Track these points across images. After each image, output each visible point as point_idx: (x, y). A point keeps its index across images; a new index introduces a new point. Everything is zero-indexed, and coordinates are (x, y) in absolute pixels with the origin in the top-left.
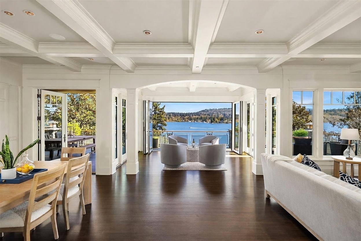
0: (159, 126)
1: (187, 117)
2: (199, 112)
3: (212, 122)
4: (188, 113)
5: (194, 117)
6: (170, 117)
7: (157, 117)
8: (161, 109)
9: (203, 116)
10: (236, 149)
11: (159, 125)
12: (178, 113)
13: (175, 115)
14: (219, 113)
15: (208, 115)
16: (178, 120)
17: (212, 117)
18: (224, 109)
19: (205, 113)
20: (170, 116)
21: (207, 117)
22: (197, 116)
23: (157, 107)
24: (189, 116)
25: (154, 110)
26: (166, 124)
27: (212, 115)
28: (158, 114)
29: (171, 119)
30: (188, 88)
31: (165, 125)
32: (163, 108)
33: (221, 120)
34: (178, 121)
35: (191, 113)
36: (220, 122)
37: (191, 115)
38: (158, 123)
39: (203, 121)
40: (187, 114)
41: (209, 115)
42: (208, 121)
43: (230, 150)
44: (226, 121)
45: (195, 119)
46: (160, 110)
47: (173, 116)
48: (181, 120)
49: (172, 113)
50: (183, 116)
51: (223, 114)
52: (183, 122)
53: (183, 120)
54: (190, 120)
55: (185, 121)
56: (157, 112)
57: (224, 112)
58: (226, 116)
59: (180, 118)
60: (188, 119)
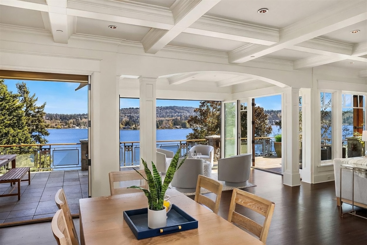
0: (36, 136)
1: (72, 121)
4: (73, 114)
5: (84, 120)
7: (32, 122)
8: (39, 108)
12: (56, 115)
14: (123, 115)
16: (56, 125)
18: (130, 108)
24: (76, 120)
25: (26, 110)
28: (33, 116)
31: (47, 134)
32: (43, 107)
33: (126, 125)
34: (57, 128)
35: (78, 115)
36: (124, 128)
37: (79, 118)
38: (33, 130)
40: (71, 117)
44: (134, 126)
45: (85, 124)
46: (37, 110)
47: (48, 119)
48: (62, 125)
50: (66, 119)
51: (128, 117)
52: (66, 128)
53: (65, 125)
54: (78, 126)
55: (69, 127)
56: (31, 113)
57: (130, 113)
58: (133, 119)
59: (61, 123)
60: (74, 124)
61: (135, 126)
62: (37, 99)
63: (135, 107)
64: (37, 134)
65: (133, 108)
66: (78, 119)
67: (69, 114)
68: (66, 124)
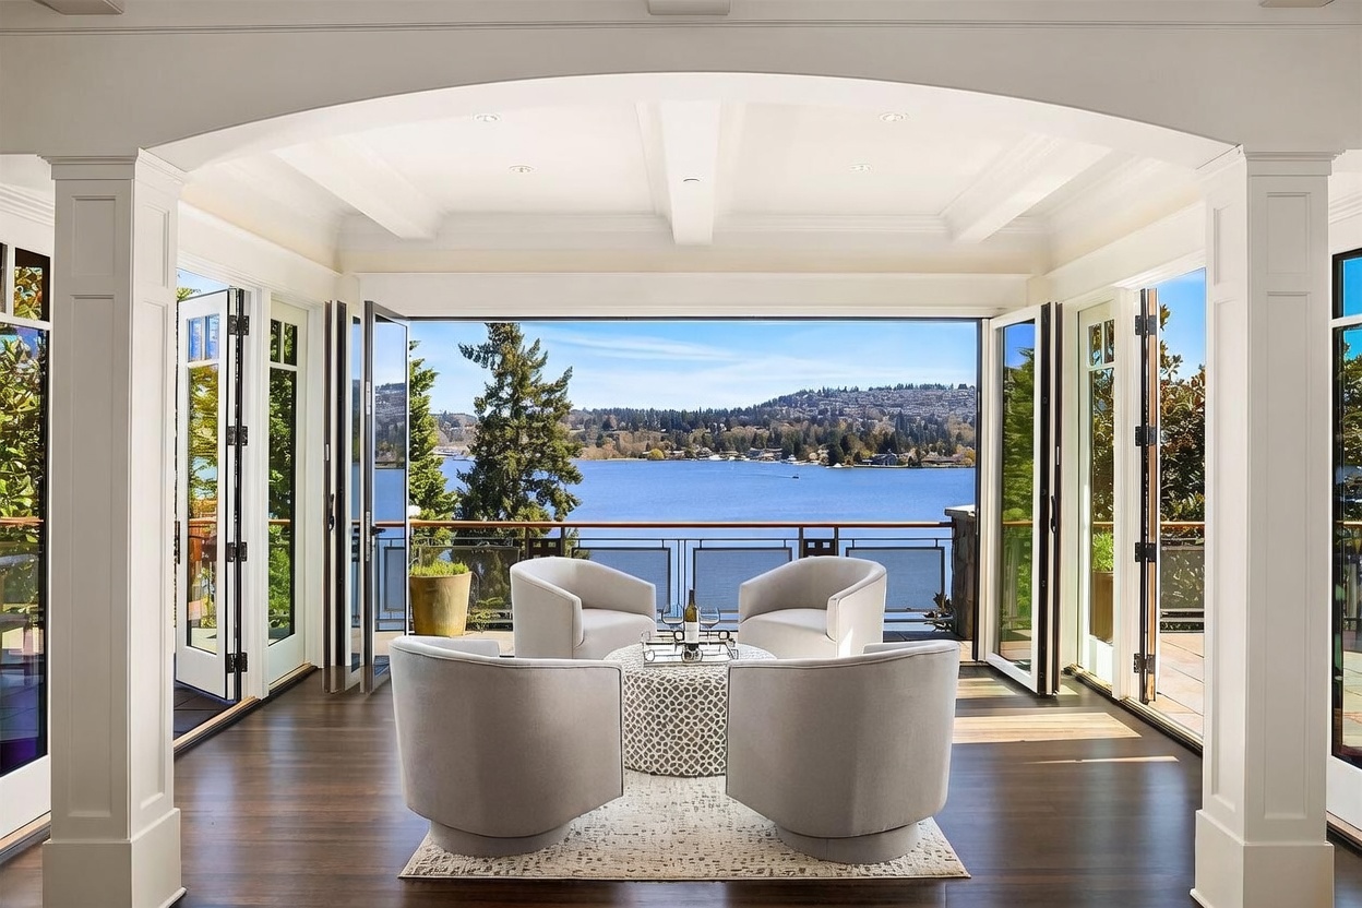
0: (539, 484)
1: (697, 433)
2: (764, 405)
3: (833, 459)
4: (704, 409)
5: (737, 430)
6: (605, 434)
8: (551, 390)
9: (785, 428)
10: (1006, 645)
11: (540, 475)
12: (651, 414)
13: (634, 421)
14: (874, 412)
15: (813, 420)
16: (648, 447)
17: (832, 434)
18: (900, 387)
19: (794, 414)
20: (607, 426)
21: (807, 435)
22: (751, 430)
23: (524, 378)
24: (713, 431)
25: (512, 396)
26: (579, 471)
27: (835, 422)
28: (533, 417)
29: (610, 445)
30: (663, 219)
31: (573, 477)
32: (562, 384)
33: (882, 449)
35: (718, 413)
36: (875, 461)
37: (722, 425)
38: (531, 464)
39: (785, 456)
40: (697, 419)
41: (820, 423)
42: (813, 455)
43: (963, 650)
44: (912, 454)
45: (742, 446)
46: (544, 397)
47: (620, 429)
48: (667, 447)
49: (617, 412)
50: (678, 426)
51: (891, 418)
52: (679, 458)
53: (677, 450)
54: (716, 451)
55: (689, 455)
56: (526, 408)
57: (901, 406)
58: (911, 429)
59: (663, 439)
60: (705, 445)
61: (918, 453)
62: (545, 358)
63: (918, 382)
64: (545, 475)
65: (910, 387)
66: (719, 427)
67: (689, 410)
68: (680, 444)
